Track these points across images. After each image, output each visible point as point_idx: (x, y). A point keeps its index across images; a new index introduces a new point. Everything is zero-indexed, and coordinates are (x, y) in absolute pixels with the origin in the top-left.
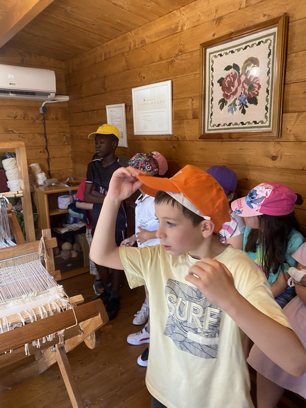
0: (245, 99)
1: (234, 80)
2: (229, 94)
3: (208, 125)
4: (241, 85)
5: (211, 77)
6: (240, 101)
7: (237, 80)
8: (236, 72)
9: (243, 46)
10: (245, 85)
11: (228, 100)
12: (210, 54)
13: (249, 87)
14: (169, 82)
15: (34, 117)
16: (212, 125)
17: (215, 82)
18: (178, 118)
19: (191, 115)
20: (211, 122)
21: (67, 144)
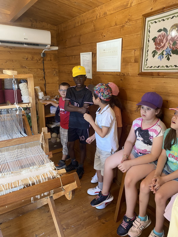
0: (170, 51)
1: (163, 39)
2: (159, 48)
3: (144, 67)
4: (168, 42)
5: (148, 36)
6: (167, 52)
7: (165, 38)
8: (165, 33)
9: (171, 16)
10: (171, 42)
11: (158, 52)
12: (148, 21)
13: (173, 43)
14: (121, 39)
15: (38, 59)
16: (147, 67)
17: (151, 39)
18: (125, 61)
19: (134, 60)
20: (146, 65)
21: (56, 75)
